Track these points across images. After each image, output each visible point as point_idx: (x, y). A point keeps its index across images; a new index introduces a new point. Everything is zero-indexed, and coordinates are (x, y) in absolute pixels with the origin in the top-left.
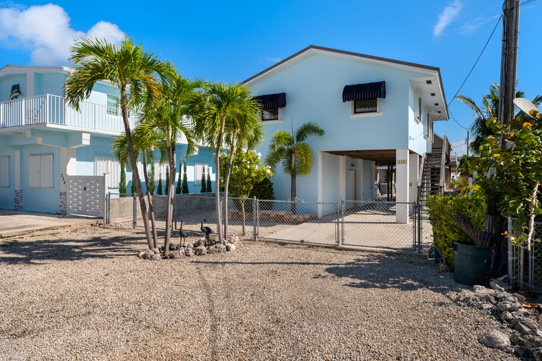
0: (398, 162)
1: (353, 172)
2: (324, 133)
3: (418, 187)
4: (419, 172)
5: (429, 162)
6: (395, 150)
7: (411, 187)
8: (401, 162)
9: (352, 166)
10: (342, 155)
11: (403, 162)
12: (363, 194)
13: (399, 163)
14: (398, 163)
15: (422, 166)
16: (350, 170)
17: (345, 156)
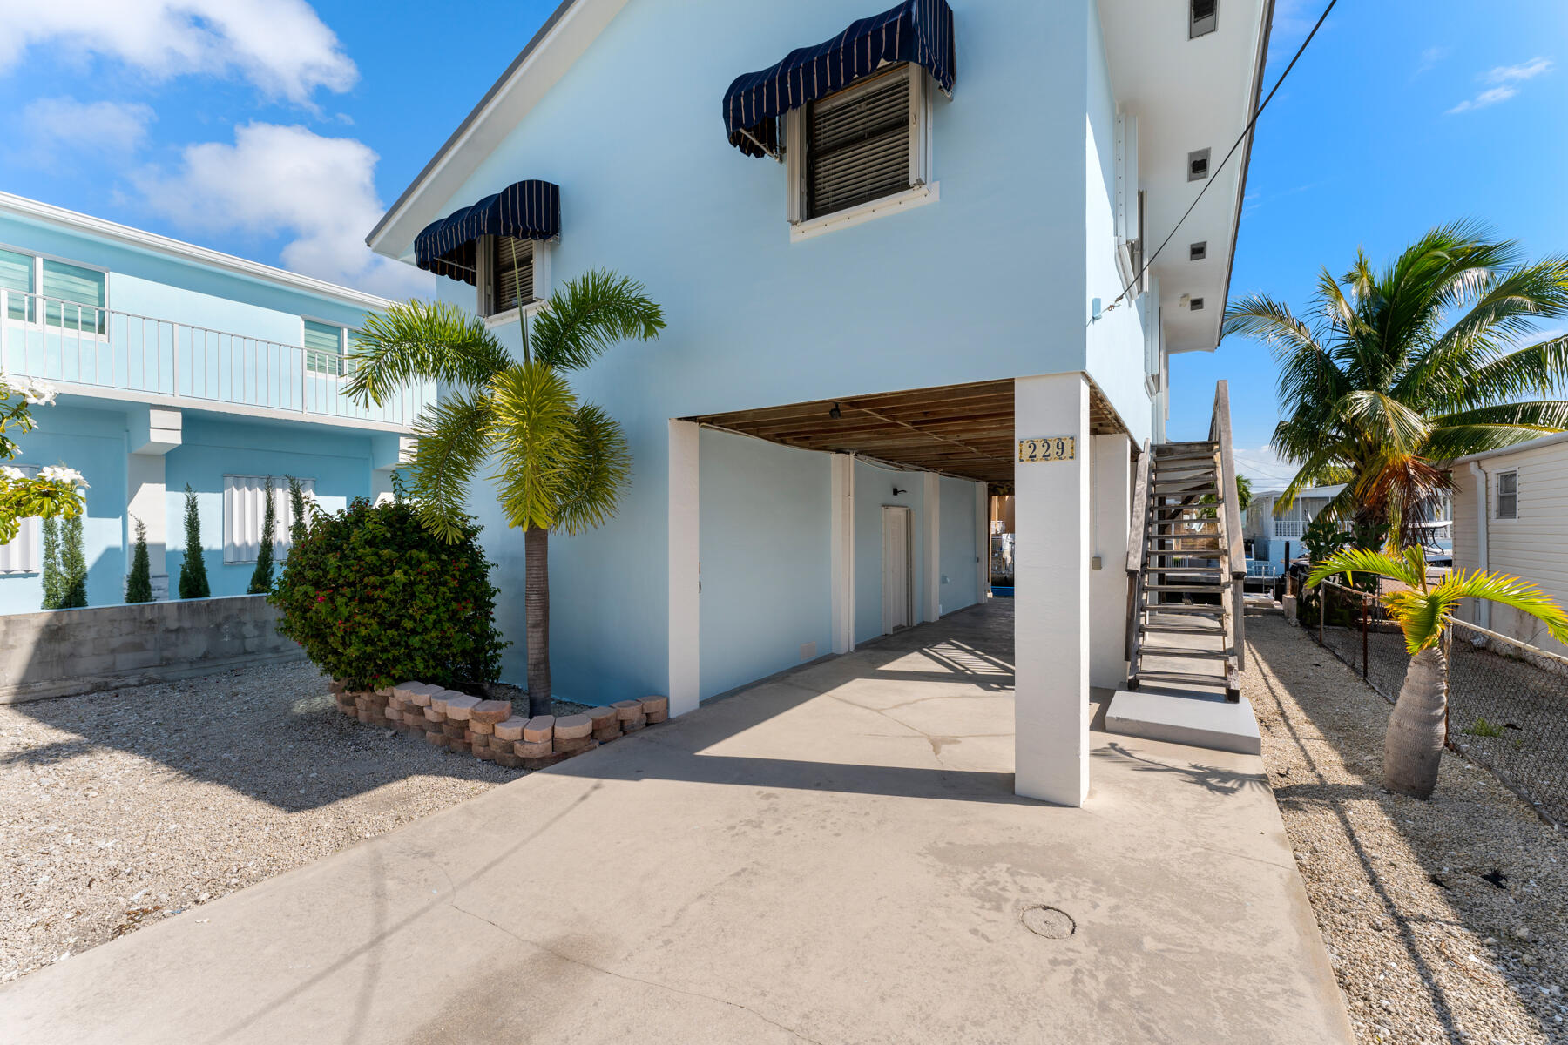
0: (1027, 452)
1: (901, 513)
2: (661, 324)
3: (1132, 574)
4: (1132, 512)
5: (1163, 476)
6: (1008, 385)
7: (1097, 572)
8: (1040, 451)
9: (895, 492)
10: (839, 451)
11: (1053, 450)
12: (943, 580)
13: (1032, 457)
14: (1026, 456)
15: (1142, 486)
16: (886, 506)
17: (852, 455)
